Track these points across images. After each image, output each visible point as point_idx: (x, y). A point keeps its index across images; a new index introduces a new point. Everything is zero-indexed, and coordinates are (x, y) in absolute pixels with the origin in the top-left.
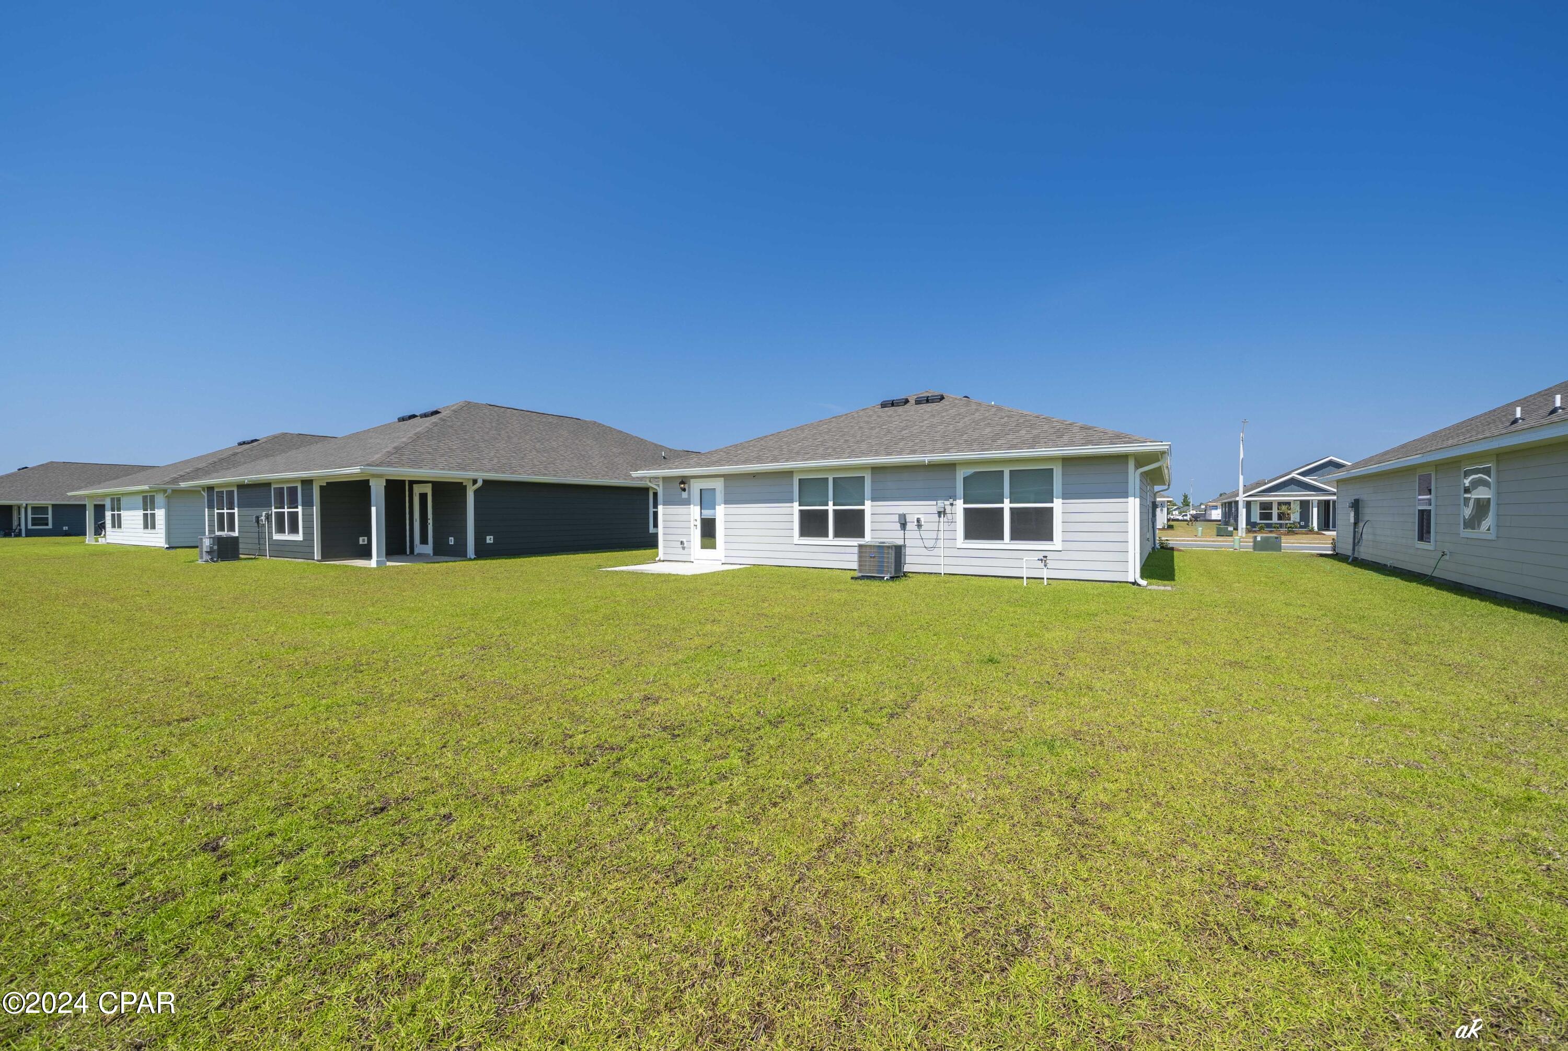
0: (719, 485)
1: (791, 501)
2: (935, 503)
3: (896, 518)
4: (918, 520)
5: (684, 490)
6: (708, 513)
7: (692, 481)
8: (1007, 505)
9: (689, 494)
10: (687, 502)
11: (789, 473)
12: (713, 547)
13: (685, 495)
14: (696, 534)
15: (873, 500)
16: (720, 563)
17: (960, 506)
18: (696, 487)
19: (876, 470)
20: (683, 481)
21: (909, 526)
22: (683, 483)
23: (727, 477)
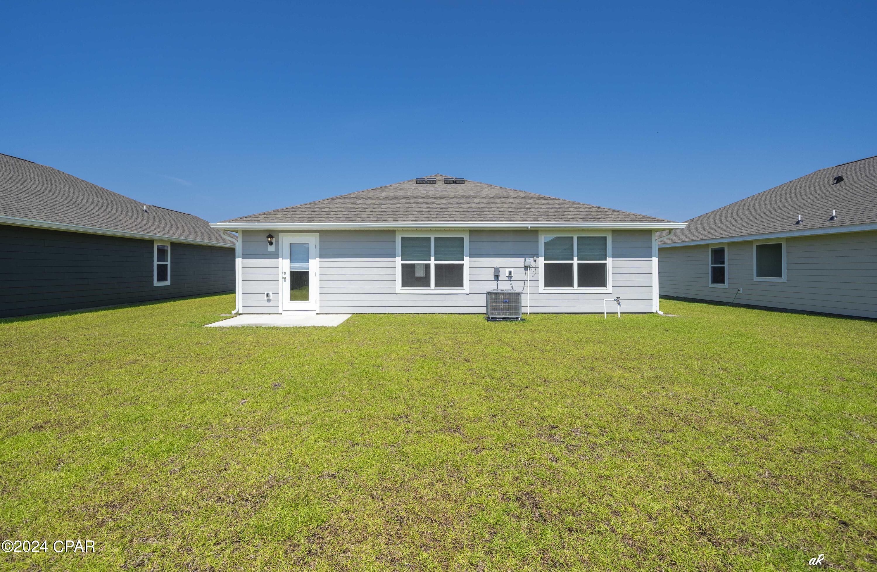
0: (313, 241)
1: (394, 256)
2: (523, 259)
3: (492, 271)
4: (510, 273)
5: (271, 244)
6: (299, 267)
7: (280, 235)
8: (575, 262)
9: (277, 248)
10: (275, 255)
11: (392, 232)
12: (305, 297)
13: (271, 249)
14: (285, 286)
15: (471, 256)
16: (315, 313)
17: (542, 262)
18: (285, 241)
19: (473, 232)
20: (271, 234)
21: (501, 277)
22: (270, 236)
23: (322, 233)
